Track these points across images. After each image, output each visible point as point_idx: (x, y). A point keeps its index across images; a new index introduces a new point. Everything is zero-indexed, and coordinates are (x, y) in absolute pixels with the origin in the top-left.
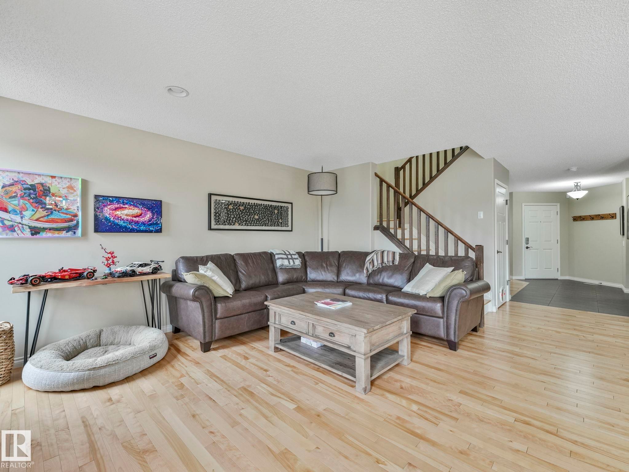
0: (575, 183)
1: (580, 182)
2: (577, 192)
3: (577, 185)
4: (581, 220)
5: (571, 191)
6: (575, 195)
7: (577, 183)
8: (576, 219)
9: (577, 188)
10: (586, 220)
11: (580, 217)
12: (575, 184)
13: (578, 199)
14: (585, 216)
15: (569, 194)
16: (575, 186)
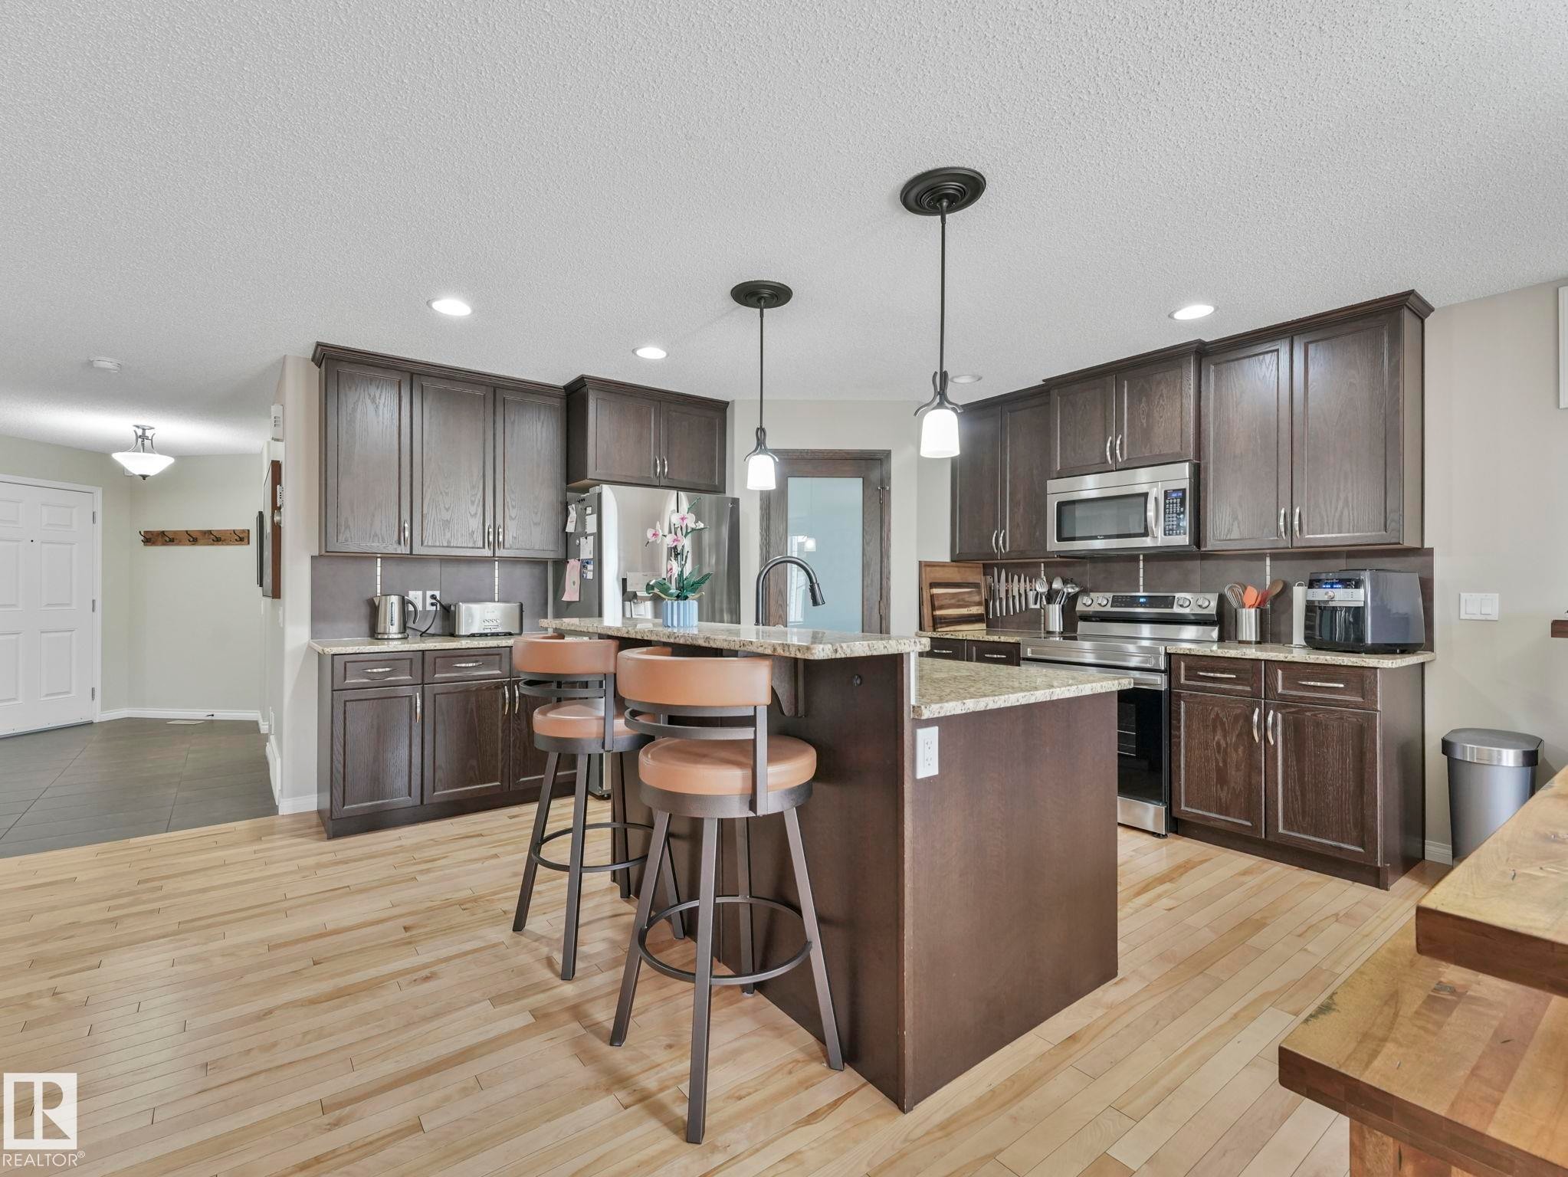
0: (138, 427)
1: (152, 428)
2: (142, 454)
3: (143, 437)
4: (165, 543)
5: (124, 448)
6: (137, 464)
7: (144, 430)
8: (151, 539)
9: (143, 441)
10: (178, 544)
11: (163, 533)
12: (136, 429)
13: (144, 477)
14: (175, 532)
15: (118, 457)
16: (138, 437)
